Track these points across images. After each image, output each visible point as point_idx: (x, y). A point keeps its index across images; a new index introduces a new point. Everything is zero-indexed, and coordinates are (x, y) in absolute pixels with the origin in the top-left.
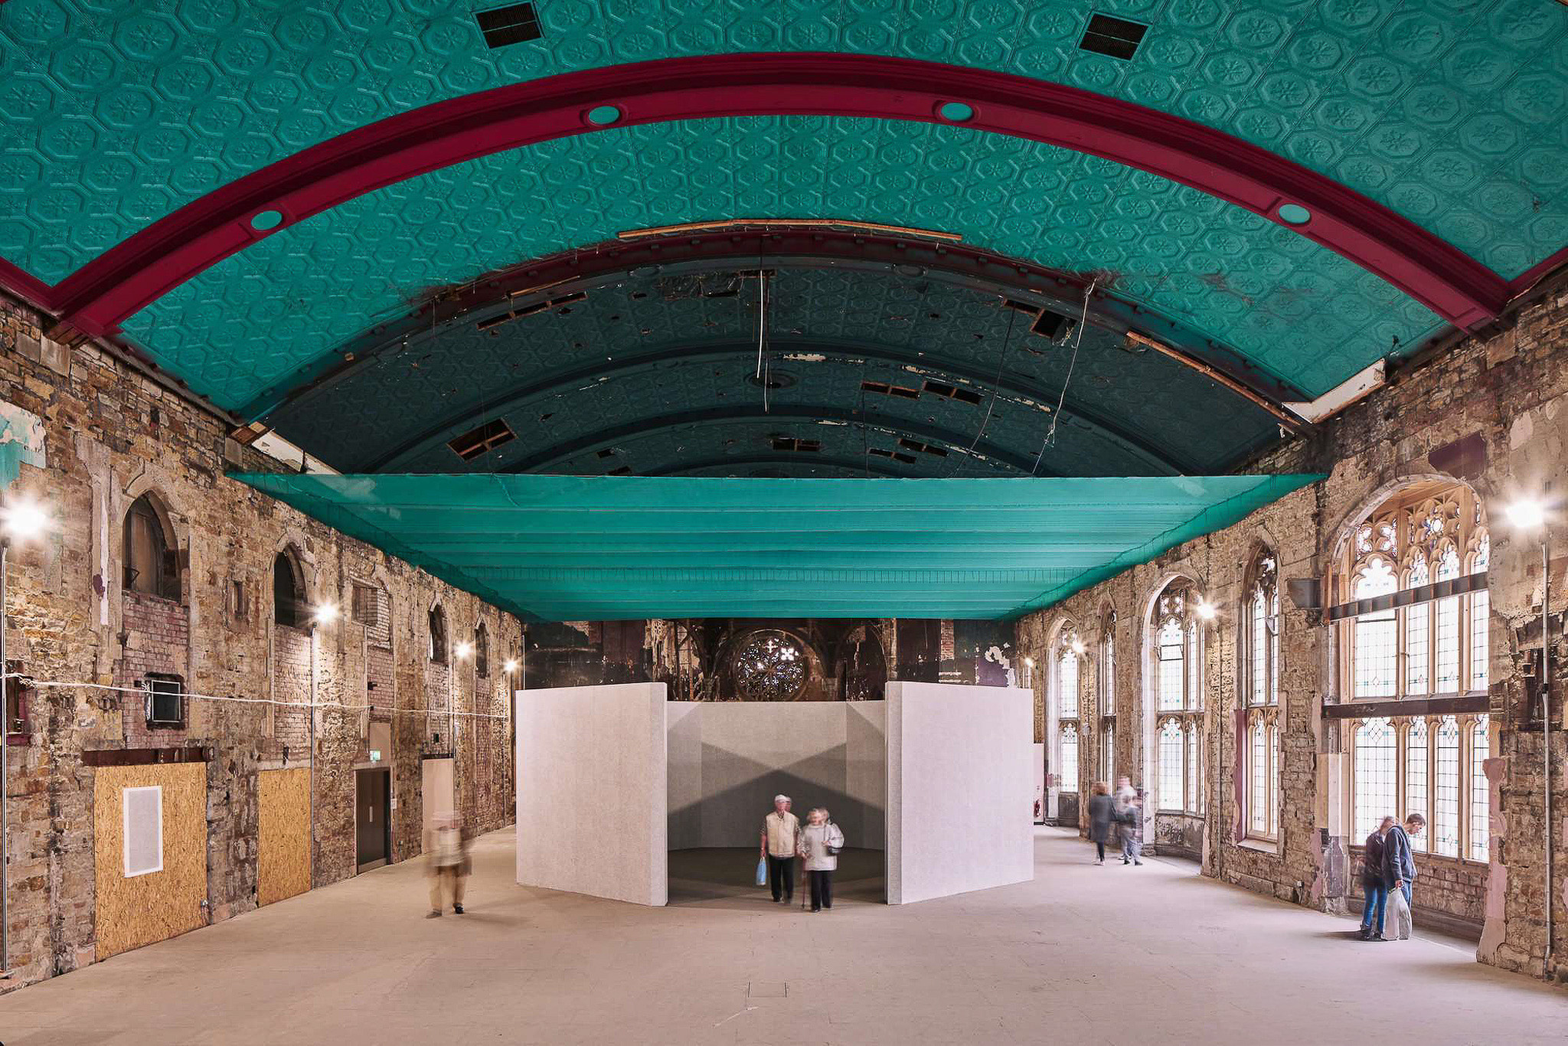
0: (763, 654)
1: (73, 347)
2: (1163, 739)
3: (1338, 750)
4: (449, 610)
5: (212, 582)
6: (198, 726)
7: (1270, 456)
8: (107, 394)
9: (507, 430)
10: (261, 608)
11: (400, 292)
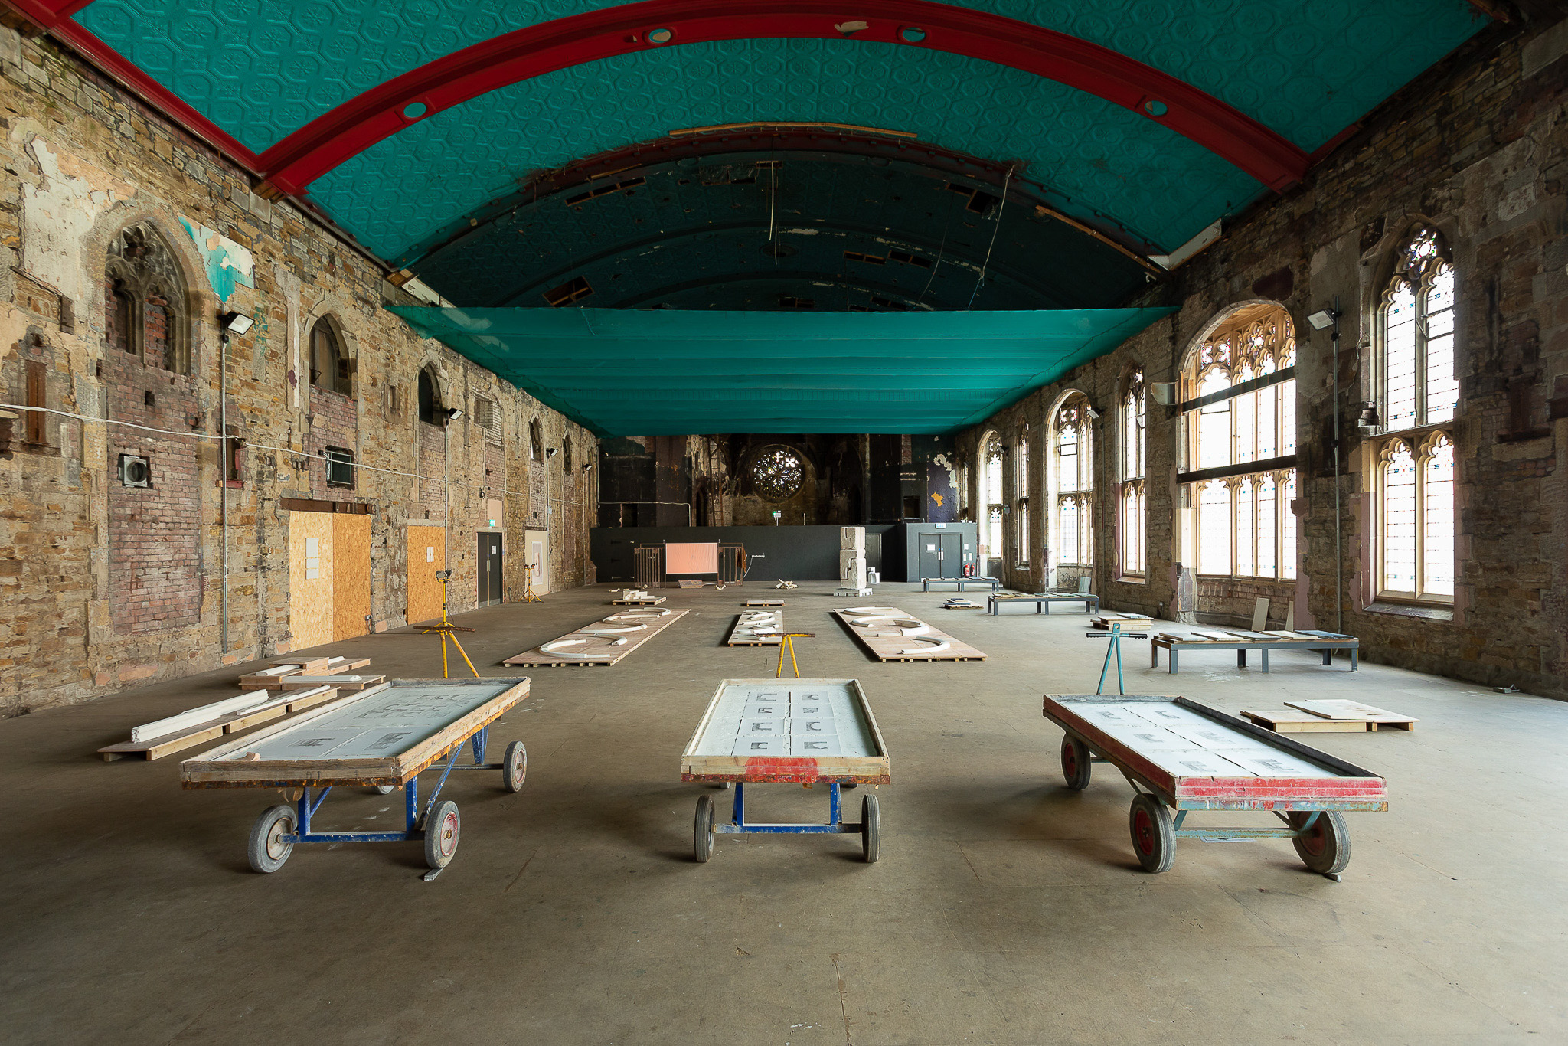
0: (772, 462)
1: (273, 202)
2: (1063, 512)
3: (1188, 505)
4: (544, 422)
5: (374, 384)
6: (365, 487)
7: (1139, 298)
8: (297, 239)
9: (587, 286)
10: (409, 407)
11: (511, 173)
